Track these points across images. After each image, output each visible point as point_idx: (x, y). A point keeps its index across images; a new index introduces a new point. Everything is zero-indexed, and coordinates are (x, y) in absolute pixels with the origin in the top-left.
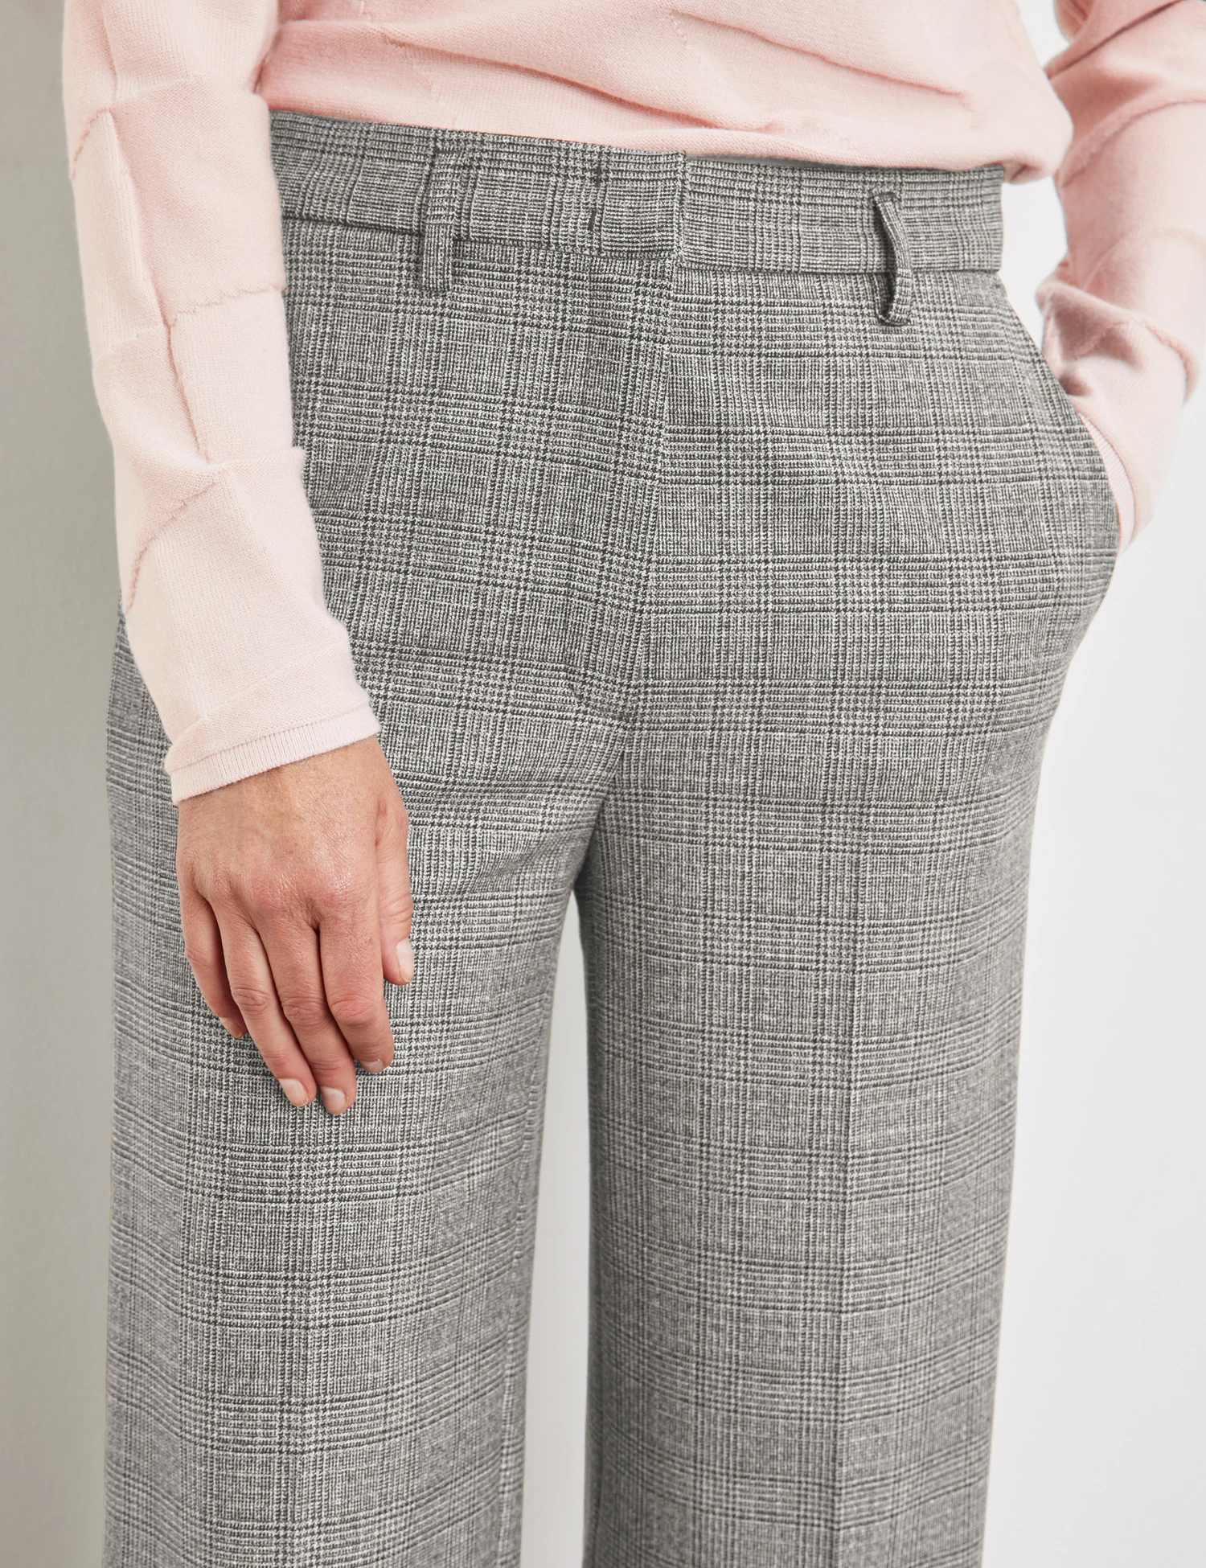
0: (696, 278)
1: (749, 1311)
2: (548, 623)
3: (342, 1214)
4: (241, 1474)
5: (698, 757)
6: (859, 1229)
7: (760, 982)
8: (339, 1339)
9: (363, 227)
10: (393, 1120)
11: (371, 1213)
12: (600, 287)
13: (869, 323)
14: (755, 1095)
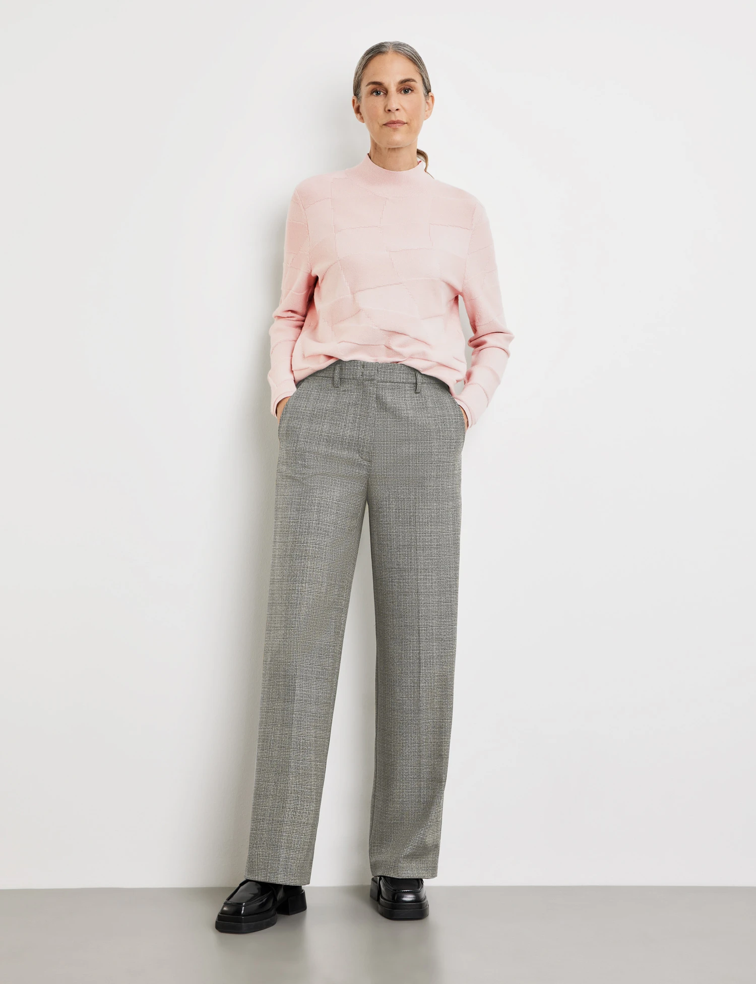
0: (381, 383)
1: (401, 581)
2: (355, 443)
3: (316, 548)
4: (293, 595)
5: (384, 469)
6: (420, 563)
7: (399, 513)
8: (313, 571)
9: (326, 377)
10: (326, 531)
11: (321, 548)
12: (364, 386)
13: (413, 392)
14: (399, 536)
